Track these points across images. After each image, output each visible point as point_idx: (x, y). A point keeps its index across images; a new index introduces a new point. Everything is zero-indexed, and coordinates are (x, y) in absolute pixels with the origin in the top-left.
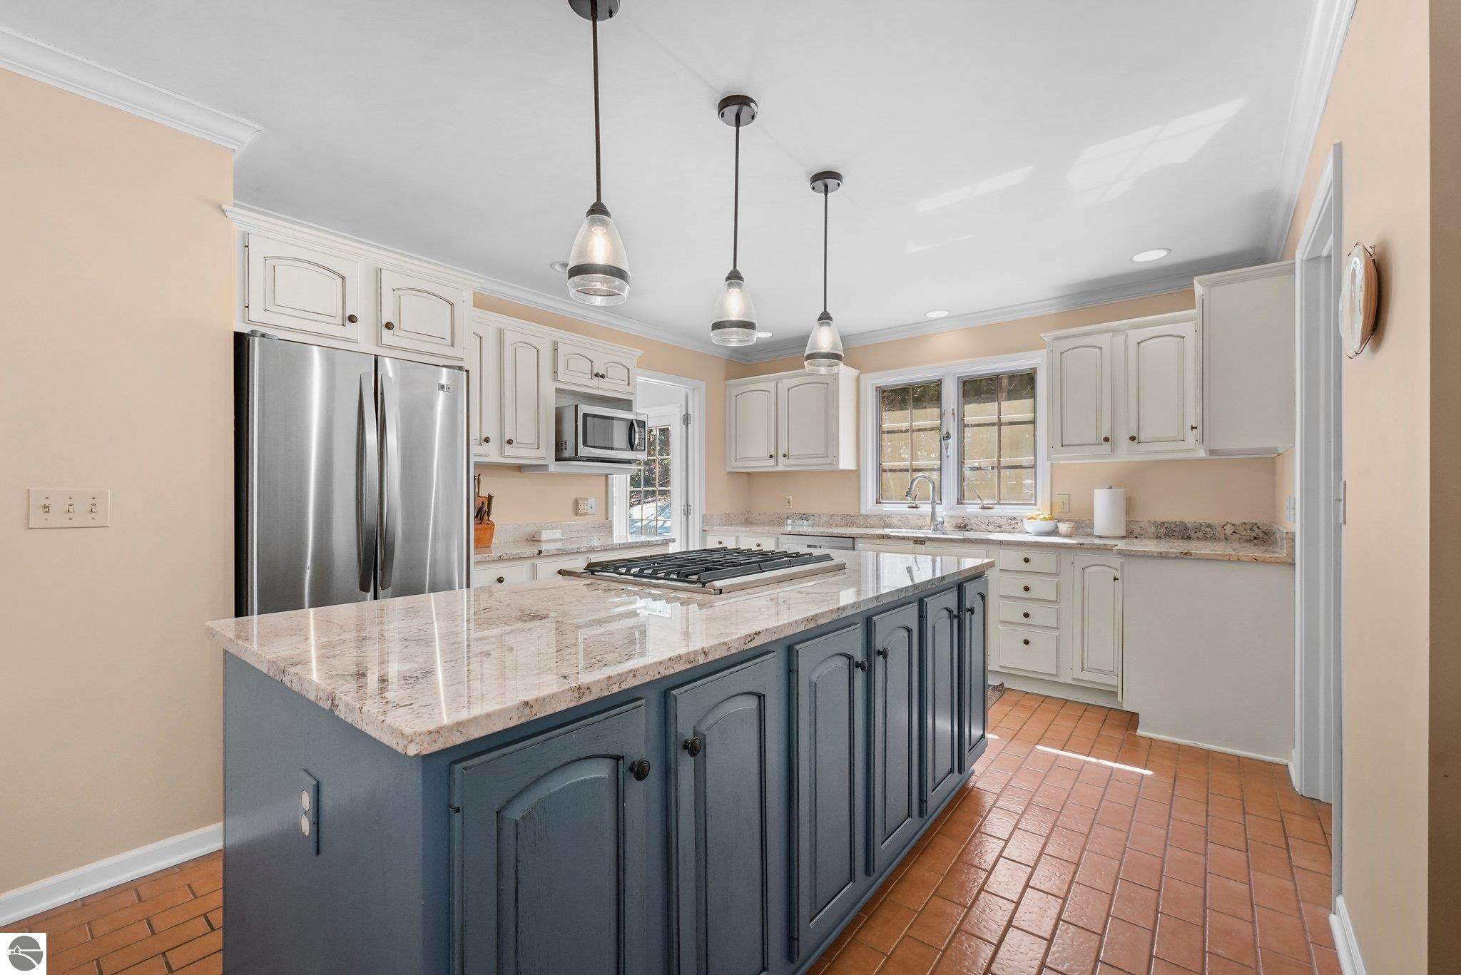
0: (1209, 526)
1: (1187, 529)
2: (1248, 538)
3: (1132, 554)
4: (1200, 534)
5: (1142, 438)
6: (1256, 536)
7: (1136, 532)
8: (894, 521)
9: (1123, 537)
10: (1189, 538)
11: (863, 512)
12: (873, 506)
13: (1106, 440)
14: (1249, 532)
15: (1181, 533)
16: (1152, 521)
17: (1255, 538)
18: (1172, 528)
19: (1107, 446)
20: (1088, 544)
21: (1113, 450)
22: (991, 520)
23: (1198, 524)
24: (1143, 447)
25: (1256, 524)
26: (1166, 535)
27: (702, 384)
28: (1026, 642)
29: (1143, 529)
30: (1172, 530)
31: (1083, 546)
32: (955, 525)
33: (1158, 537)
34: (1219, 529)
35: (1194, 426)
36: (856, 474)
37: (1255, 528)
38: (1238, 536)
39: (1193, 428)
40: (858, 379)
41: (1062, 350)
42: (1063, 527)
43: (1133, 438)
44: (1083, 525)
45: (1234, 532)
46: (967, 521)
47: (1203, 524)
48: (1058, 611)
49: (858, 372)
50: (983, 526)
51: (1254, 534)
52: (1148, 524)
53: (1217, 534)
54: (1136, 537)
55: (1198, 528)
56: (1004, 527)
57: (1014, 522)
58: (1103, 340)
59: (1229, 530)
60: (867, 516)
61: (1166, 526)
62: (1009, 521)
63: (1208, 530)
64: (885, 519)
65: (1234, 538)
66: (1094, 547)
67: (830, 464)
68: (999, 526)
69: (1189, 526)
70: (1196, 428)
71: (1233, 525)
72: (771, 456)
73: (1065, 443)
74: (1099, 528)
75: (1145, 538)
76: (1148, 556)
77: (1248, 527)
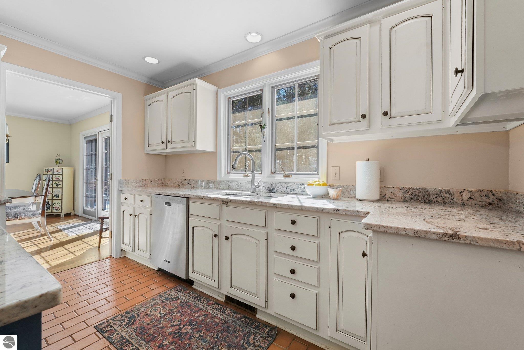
0: (448, 192)
1: (429, 195)
2: (484, 203)
3: (381, 230)
4: (439, 199)
5: (393, 113)
6: (491, 201)
7: (388, 196)
8: (234, 185)
9: (377, 201)
10: (430, 202)
11: (218, 179)
12: (225, 175)
13: (364, 116)
14: (484, 199)
15: (424, 198)
16: (401, 187)
17: (490, 204)
18: (416, 193)
19: (364, 121)
20: (343, 210)
21: (369, 126)
22: (289, 185)
23: (438, 190)
24: (395, 121)
25: (491, 191)
26: (411, 198)
27: (120, 95)
28: (293, 296)
29: (393, 194)
30: (416, 195)
31: (339, 212)
32: (267, 188)
33: (405, 201)
34: (457, 195)
35: (460, 69)
36: (214, 155)
37: (490, 195)
38: (474, 202)
39: (457, 72)
40: (217, 93)
41: (330, 46)
42: (332, 192)
43: (385, 114)
44: (349, 190)
45: (470, 198)
46: (274, 186)
47: (443, 191)
48: (318, 272)
49: (217, 88)
50: (284, 189)
51: (488, 200)
52: (397, 190)
53: (455, 199)
54: (388, 200)
55: (438, 194)
56: (296, 190)
57: (302, 187)
58: (361, 32)
59: (466, 196)
60: (220, 182)
61: (411, 191)
62: (300, 186)
63: (447, 195)
64: (229, 184)
65: (470, 204)
66: (348, 213)
67: (192, 146)
68: (294, 190)
69: (431, 192)
70: (462, 71)
71: (469, 192)
72: (163, 143)
73: (332, 122)
74: (360, 192)
75: (395, 201)
76: (402, 235)
77: (484, 194)
